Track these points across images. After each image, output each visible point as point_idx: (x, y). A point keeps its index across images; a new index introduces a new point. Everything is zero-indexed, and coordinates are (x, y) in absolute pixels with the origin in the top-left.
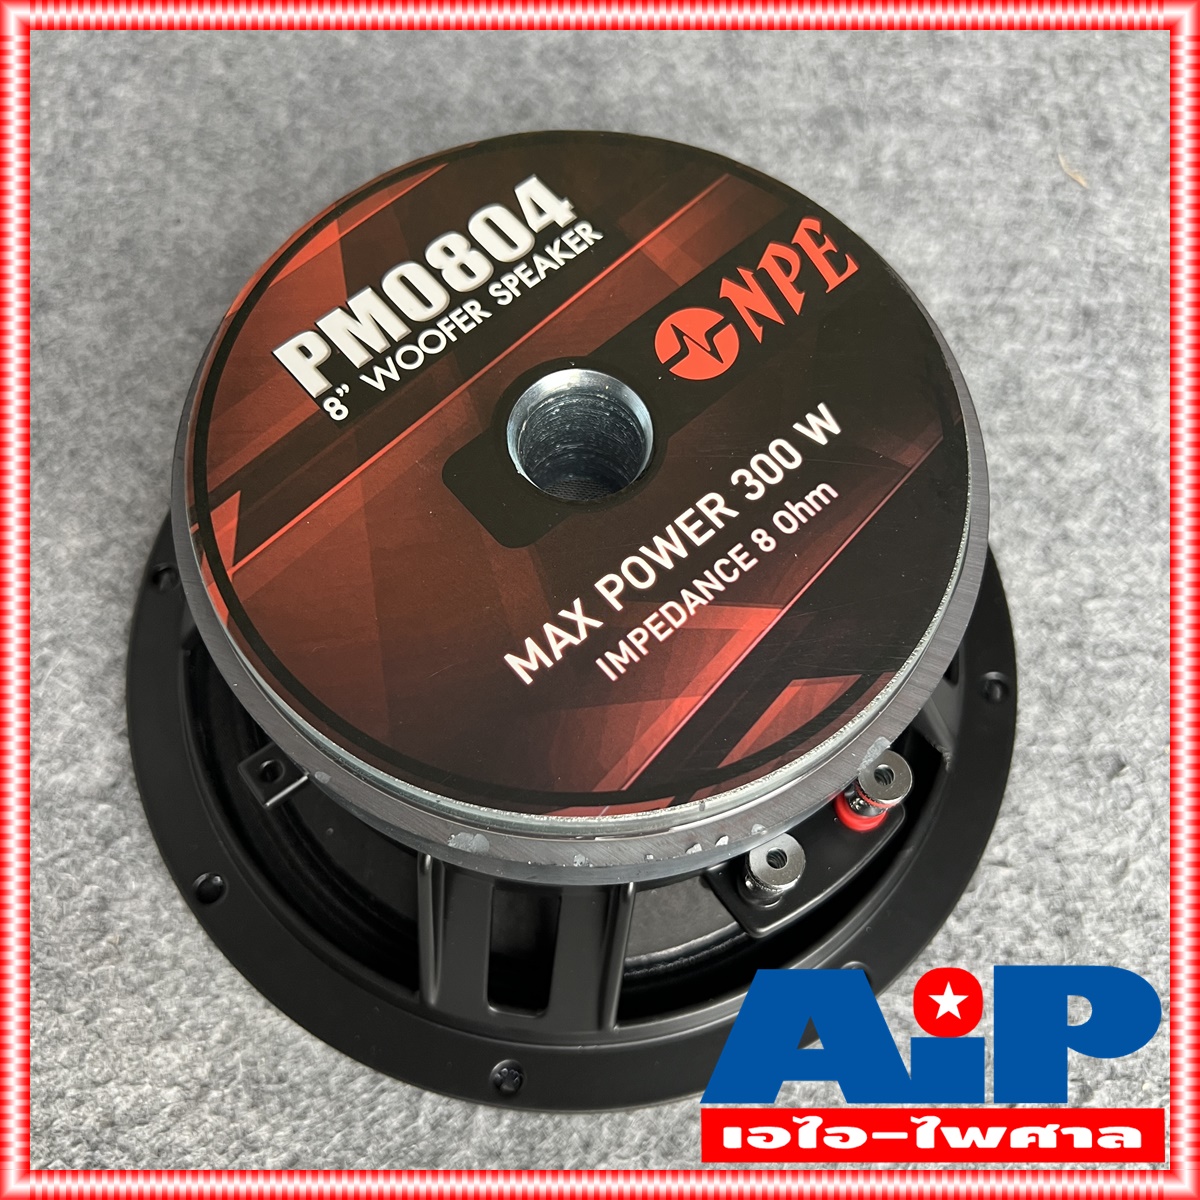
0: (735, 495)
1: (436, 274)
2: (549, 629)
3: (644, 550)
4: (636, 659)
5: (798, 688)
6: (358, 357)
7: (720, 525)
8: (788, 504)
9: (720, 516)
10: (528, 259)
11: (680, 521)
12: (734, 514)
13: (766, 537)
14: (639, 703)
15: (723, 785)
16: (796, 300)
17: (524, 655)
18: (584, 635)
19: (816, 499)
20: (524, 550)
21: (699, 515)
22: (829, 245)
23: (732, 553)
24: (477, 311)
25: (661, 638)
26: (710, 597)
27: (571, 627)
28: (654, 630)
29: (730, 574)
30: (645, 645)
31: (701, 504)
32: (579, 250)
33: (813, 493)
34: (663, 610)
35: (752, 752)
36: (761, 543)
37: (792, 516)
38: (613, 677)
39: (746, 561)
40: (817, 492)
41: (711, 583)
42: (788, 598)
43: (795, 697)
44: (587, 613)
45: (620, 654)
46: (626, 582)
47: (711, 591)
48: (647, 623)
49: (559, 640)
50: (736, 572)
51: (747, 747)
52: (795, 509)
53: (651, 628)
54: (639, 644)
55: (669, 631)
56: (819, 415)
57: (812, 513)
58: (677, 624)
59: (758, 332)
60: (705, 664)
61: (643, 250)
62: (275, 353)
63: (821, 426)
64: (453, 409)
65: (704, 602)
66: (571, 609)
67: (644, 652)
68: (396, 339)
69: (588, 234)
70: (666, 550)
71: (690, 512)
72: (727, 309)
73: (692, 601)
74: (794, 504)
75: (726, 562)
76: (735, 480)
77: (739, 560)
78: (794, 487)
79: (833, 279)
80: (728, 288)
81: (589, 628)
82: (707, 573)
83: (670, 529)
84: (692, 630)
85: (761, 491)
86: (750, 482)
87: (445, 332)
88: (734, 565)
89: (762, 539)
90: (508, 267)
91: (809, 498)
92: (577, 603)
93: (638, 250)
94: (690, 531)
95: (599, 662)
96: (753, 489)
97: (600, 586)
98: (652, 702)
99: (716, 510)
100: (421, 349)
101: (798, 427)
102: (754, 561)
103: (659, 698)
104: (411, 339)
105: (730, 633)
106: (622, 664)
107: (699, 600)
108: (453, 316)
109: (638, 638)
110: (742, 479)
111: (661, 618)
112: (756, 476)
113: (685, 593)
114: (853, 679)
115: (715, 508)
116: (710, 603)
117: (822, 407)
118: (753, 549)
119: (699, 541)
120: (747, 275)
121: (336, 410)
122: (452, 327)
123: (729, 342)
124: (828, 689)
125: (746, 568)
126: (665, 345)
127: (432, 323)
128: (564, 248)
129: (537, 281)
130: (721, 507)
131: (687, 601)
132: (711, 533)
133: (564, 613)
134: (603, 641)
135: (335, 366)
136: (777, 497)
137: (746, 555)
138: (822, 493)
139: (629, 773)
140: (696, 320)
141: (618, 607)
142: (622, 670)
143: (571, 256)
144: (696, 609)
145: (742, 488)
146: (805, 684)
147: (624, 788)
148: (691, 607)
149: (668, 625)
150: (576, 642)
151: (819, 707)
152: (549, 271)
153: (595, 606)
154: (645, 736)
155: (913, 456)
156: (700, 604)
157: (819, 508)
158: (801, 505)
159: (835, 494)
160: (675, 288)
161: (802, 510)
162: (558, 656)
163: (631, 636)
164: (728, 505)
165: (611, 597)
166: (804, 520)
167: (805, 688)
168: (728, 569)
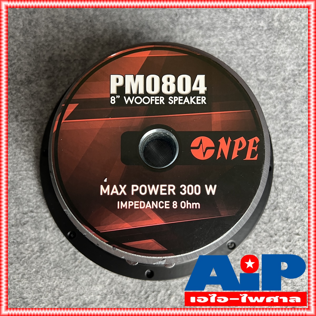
0: (178, 190)
1: (161, 83)
2: (115, 187)
3: (149, 186)
4: (126, 208)
5: (152, 241)
6: (127, 91)
7: (169, 194)
8: (187, 201)
9: (171, 192)
10: (184, 96)
11: (162, 186)
12: (174, 194)
13: (176, 205)
14: (119, 217)
15: (120, 248)
16: (235, 155)
17: (105, 188)
18: (120, 194)
19: (194, 205)
20: (125, 165)
21: (167, 188)
22: (256, 148)
23: (166, 202)
24: (162, 100)
25: (135, 208)
26: (153, 208)
27: (119, 190)
28: (135, 205)
29: (161, 206)
30: (131, 207)
31: (169, 186)
32: (198, 103)
33: (195, 203)
34: (141, 202)
35: (132, 246)
36: (174, 205)
37: (186, 205)
38: (118, 208)
39: (167, 206)
40: (196, 204)
41: (155, 205)
42: (168, 221)
43: (150, 243)
44: (125, 190)
45: (124, 204)
46: (139, 190)
47: (154, 206)
48: (135, 202)
49: (115, 190)
50: (163, 207)
51: (132, 244)
52: (188, 204)
53: (135, 204)
54: (130, 205)
55: (138, 208)
56: (213, 187)
57: (190, 208)
58: (141, 208)
59: (219, 156)
60: (139, 221)
61: (212, 115)
62: (111, 75)
63: (211, 190)
64: (137, 121)
65: (151, 208)
66: (123, 186)
67: (129, 208)
68: (139, 93)
69: (203, 100)
70: (153, 190)
71: (166, 186)
72: (217, 145)
73: (148, 205)
74: (189, 202)
75: (163, 203)
76: (181, 187)
77: (166, 205)
78: (192, 199)
79: (248, 157)
80: (222, 140)
81: (123, 193)
82: (157, 202)
83: (158, 186)
84: (142, 211)
85: (185, 193)
86: (184, 190)
87: (151, 100)
88: (164, 205)
91: (193, 204)
92: (125, 186)
93: (211, 114)
94: (162, 190)
95: (118, 202)
96: (183, 192)
97: (133, 186)
98: (121, 219)
99: (171, 190)
100: (142, 100)
101: (206, 186)
102: (169, 208)
103: (123, 220)
104: (142, 96)
105: (150, 218)
106: (123, 207)
107: (150, 206)
108: (156, 97)
109: (131, 204)
110: (183, 187)
111: (139, 203)
112: (186, 189)
113: (148, 202)
114: (165, 249)
115: (172, 189)
116: (152, 209)
117: (215, 186)
118: (171, 205)
119: (162, 194)
120: (230, 140)
121: (113, 101)
122: (154, 100)
123: (210, 153)
124: (158, 247)
125: (166, 207)
126: (195, 143)
127: (150, 96)
128: (195, 100)
129: (182, 103)
130: (173, 190)
131: (147, 204)
132: (166, 194)
133: (120, 186)
134: (123, 198)
135: (121, 90)
136: (187, 198)
137: (168, 205)
138: (197, 205)
139: (104, 230)
140: (208, 142)
141: (133, 194)
142: (121, 208)
143: (195, 103)
144: (148, 207)
145: (181, 190)
146: (155, 242)
147: (101, 232)
148: (147, 206)
149: (139, 206)
150: (118, 194)
151: (153, 249)
152: (186, 103)
153: (128, 190)
154: (114, 225)
155: (224, 214)
156: (149, 207)
157: (193, 208)
158: (190, 204)
159: (199, 207)
160: (211, 131)
161: (189, 205)
162: (112, 194)
163: (129, 202)
164: (175, 191)
165: (133, 190)
166: (187, 208)
167: (154, 243)
168: (162, 205)
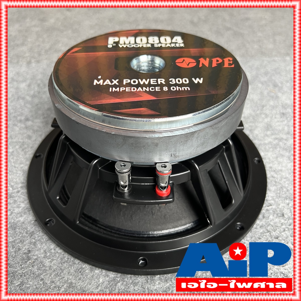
0: (168, 81)
2: (108, 80)
3: (140, 80)
4: (118, 91)
5: (145, 109)
7: (159, 83)
9: (161, 83)
11: (151, 80)
12: (164, 83)
14: (110, 96)
15: (111, 113)
16: (214, 66)
17: (98, 81)
18: (113, 84)
22: (231, 62)
23: (157, 88)
24: (149, 45)
25: (127, 91)
27: (112, 82)
31: (159, 80)
33: (185, 88)
34: (132, 88)
36: (164, 89)
37: (176, 88)
38: (110, 91)
42: (160, 98)
43: (142, 110)
44: (117, 82)
46: (130, 82)
47: (145, 90)
48: (127, 88)
49: (108, 82)
50: (154, 90)
51: (123, 111)
55: (130, 91)
56: (200, 79)
57: (181, 90)
58: (132, 91)
59: (201, 66)
60: (131, 98)
61: (190, 50)
63: (198, 81)
65: (142, 90)
66: (115, 80)
67: (121, 91)
69: (182, 45)
70: (144, 82)
71: (156, 79)
74: (178, 87)
75: (154, 88)
76: (170, 80)
79: (226, 66)
80: (202, 59)
81: (115, 84)
82: (148, 88)
83: (148, 80)
84: (134, 93)
85: (174, 83)
88: (155, 89)
89: (166, 89)
90: (162, 43)
91: (183, 88)
92: (117, 80)
95: (111, 88)
96: (172, 82)
97: (125, 80)
98: (113, 97)
99: (161, 81)
101: (193, 79)
102: (159, 90)
103: (115, 97)
105: (141, 96)
106: (115, 90)
109: (123, 89)
110: (172, 80)
112: (175, 81)
113: (140, 88)
114: (158, 114)
117: (202, 79)
118: (161, 89)
119: (152, 83)
120: (208, 59)
124: (151, 112)
125: (157, 90)
126: (179, 60)
133: (113, 80)
134: (115, 86)
136: (176, 85)
138: (187, 88)
139: (95, 103)
141: (124, 84)
142: (113, 91)
144: (139, 91)
146: (147, 109)
147: (91, 104)
150: (110, 84)
151: (146, 113)
153: (121, 82)
154: (106, 100)
155: (214, 92)
157: (183, 90)
159: (189, 90)
160: (191, 56)
161: (179, 89)
162: (104, 84)
163: (121, 88)
165: (125, 82)
168: (152, 89)
